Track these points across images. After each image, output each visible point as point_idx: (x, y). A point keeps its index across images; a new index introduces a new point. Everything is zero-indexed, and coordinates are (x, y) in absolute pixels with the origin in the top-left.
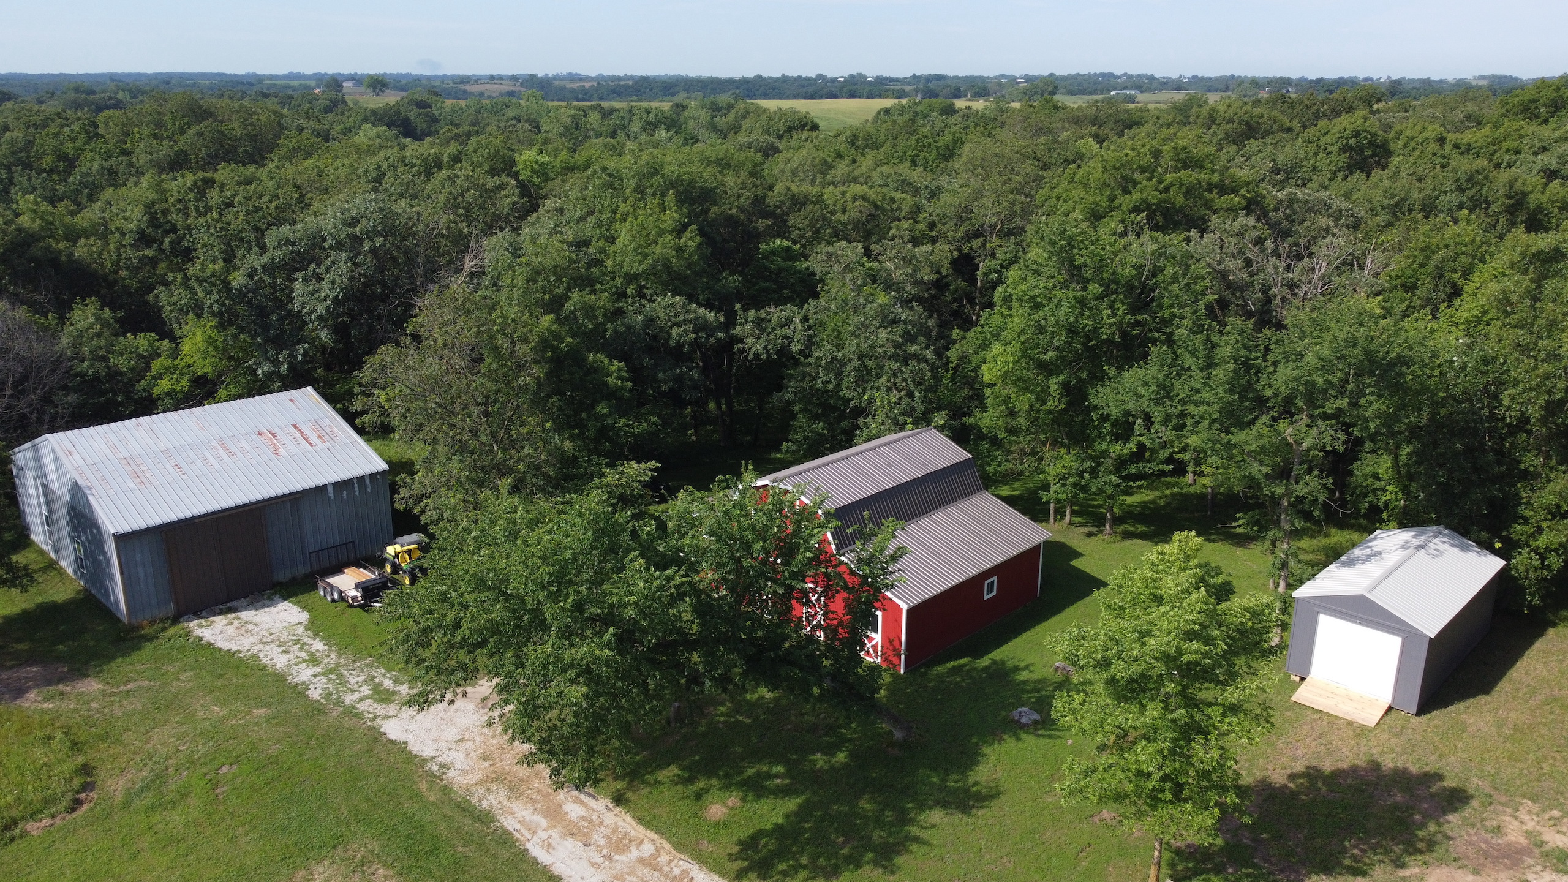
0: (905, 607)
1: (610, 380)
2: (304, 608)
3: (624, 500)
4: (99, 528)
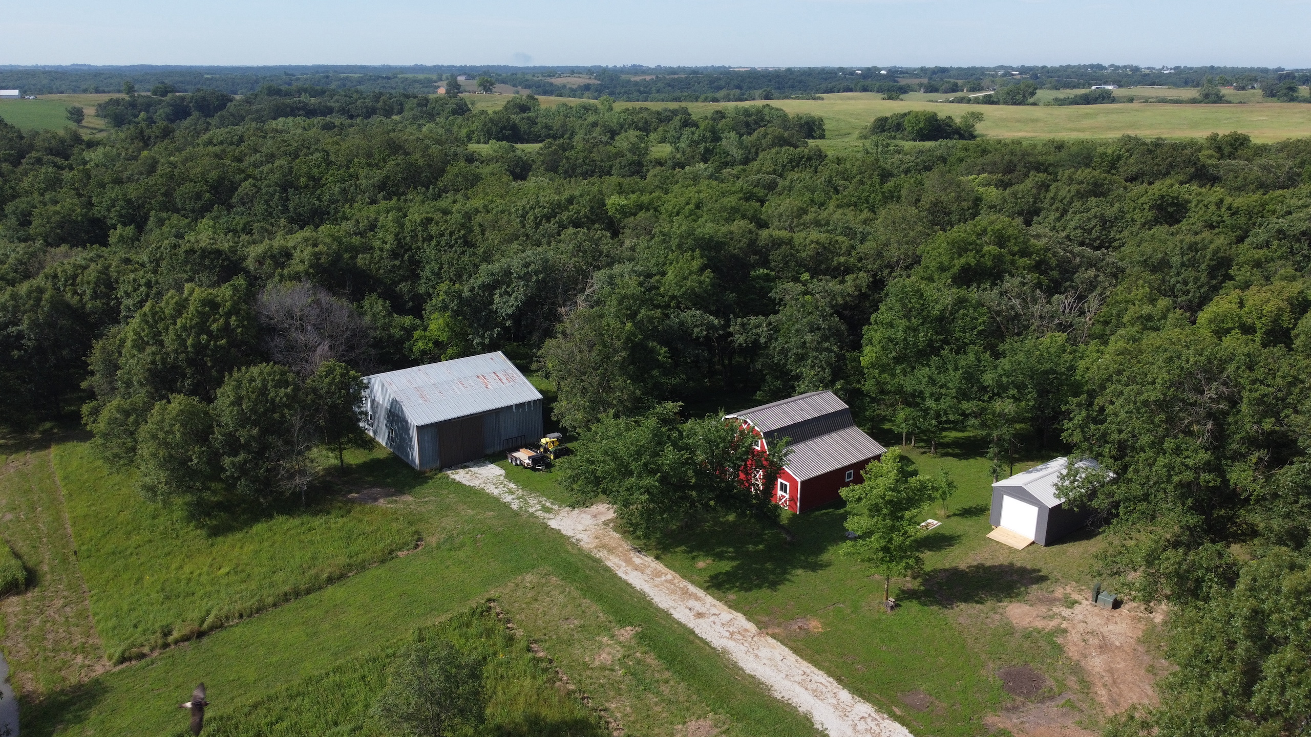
0: (799, 480)
1: (660, 358)
2: (502, 468)
3: (664, 421)
4: (406, 422)
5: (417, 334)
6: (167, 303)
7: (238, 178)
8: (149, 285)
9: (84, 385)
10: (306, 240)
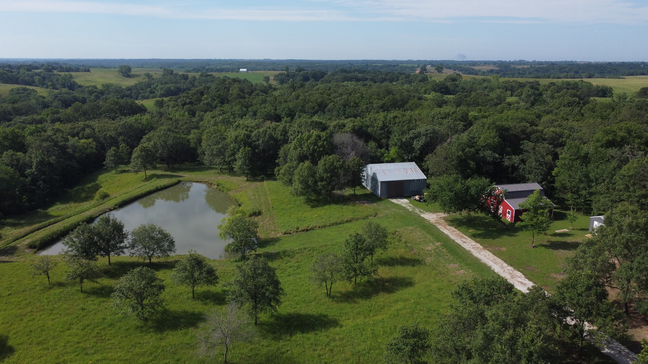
0: (514, 209)
2: (409, 200)
4: (377, 180)
5: (385, 155)
6: (305, 136)
7: (328, 102)
8: (298, 132)
9: (277, 161)
10: (351, 121)
